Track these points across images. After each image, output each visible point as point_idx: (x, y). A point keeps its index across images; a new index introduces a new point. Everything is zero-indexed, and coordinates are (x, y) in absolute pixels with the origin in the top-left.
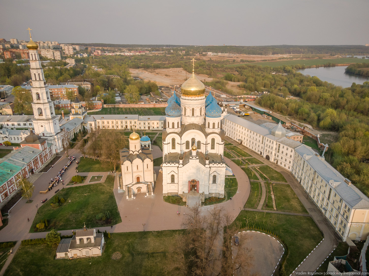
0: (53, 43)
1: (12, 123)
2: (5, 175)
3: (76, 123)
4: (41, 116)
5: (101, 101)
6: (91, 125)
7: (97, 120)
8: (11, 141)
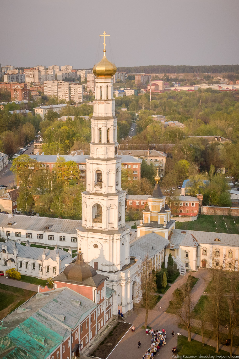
0: (63, 68)
1: (17, 230)
2: (35, 349)
3: (155, 246)
4: (97, 222)
5: (196, 196)
6: (187, 256)
7: (203, 246)
8: (19, 269)
